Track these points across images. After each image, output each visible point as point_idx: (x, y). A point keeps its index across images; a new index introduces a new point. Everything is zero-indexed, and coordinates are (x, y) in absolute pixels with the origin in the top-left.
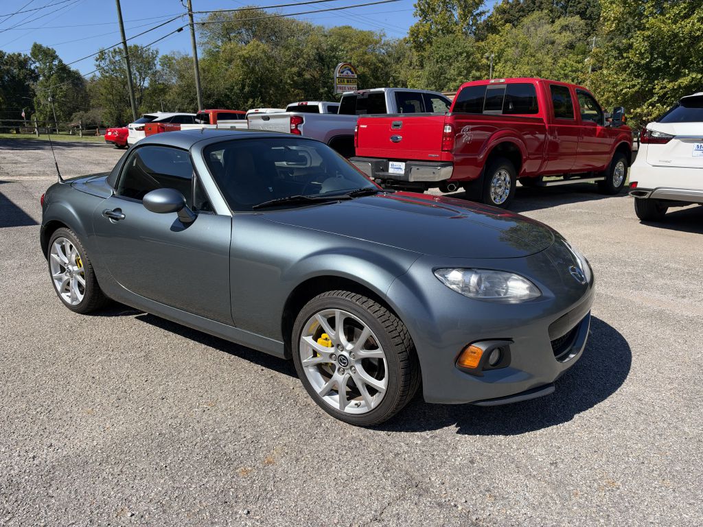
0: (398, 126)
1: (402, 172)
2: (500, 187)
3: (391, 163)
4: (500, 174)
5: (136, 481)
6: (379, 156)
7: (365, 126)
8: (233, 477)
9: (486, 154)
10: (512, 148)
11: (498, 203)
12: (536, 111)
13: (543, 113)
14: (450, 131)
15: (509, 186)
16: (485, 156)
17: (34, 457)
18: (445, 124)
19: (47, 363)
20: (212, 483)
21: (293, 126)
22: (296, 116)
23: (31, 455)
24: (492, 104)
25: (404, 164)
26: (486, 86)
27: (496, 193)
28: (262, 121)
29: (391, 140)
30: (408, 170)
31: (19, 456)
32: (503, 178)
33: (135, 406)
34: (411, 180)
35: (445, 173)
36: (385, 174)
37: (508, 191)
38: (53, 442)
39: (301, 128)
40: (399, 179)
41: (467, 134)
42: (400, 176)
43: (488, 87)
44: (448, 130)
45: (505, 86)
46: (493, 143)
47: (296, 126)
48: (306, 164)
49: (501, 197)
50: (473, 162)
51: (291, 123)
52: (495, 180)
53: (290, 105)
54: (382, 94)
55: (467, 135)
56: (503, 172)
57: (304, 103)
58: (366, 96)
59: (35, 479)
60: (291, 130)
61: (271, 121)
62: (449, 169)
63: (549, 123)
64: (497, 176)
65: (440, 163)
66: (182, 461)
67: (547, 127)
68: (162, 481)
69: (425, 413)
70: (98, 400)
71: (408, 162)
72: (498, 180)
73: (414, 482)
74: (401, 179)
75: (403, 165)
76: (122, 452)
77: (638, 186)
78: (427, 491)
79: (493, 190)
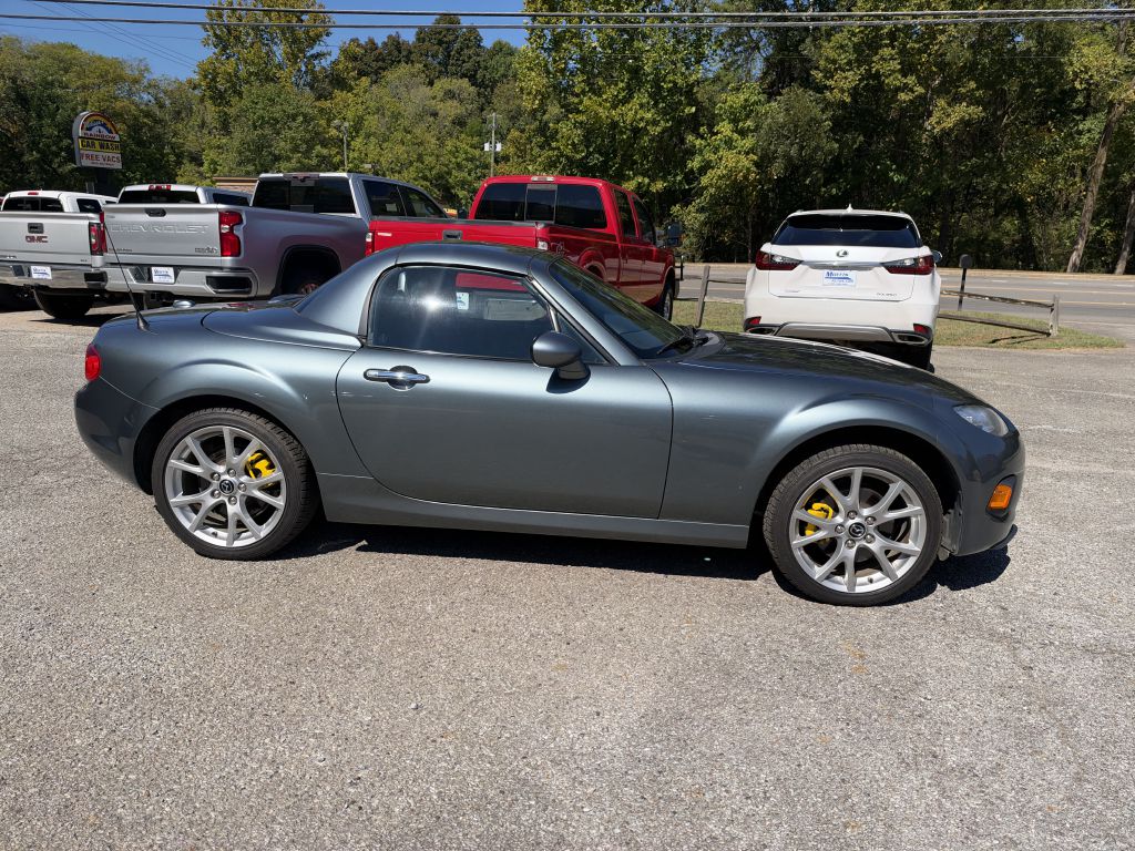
0: (455, 237)
7: (387, 235)
12: (604, 225)
13: (613, 226)
14: (546, 249)
18: (537, 239)
21: (225, 229)
22: (230, 212)
24: (535, 212)
25: (466, 294)
26: (526, 185)
39: (239, 232)
44: (543, 246)
45: (555, 187)
47: (231, 229)
51: (221, 222)
53: (128, 189)
57: (165, 187)
63: (621, 241)
67: (620, 248)
71: (476, 292)
77: (762, 322)
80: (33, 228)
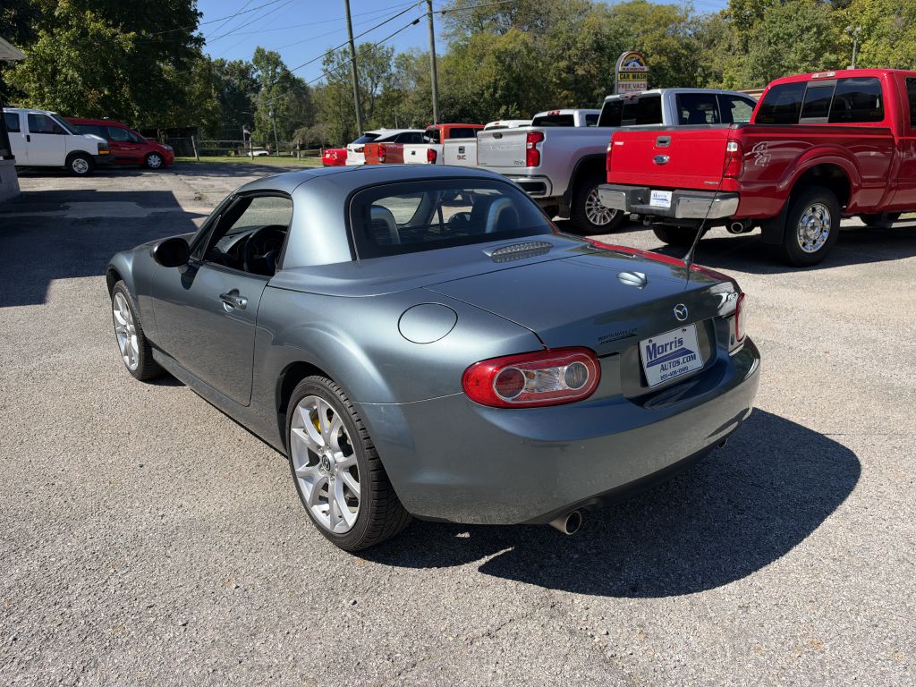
0: (665, 142)
1: (668, 205)
2: (813, 227)
3: (653, 192)
4: (814, 210)
5: (250, 554)
6: (637, 182)
7: (621, 143)
8: (349, 564)
9: (793, 180)
10: (836, 173)
11: (809, 251)
12: (880, 117)
13: (891, 120)
14: (736, 150)
15: (828, 226)
16: (790, 184)
17: (162, 516)
18: (729, 141)
19: (199, 421)
20: (325, 566)
21: (530, 146)
22: (535, 133)
23: (161, 513)
24: (812, 110)
25: (670, 193)
26: (805, 83)
27: (806, 237)
28: (493, 140)
29: (654, 161)
30: (675, 200)
31: (150, 512)
32: (818, 215)
33: (272, 475)
34: (679, 215)
35: (728, 207)
36: (644, 207)
37: (826, 235)
38: (184, 503)
39: (540, 147)
40: (662, 214)
41: (762, 154)
42: (663, 211)
43: (809, 85)
44: (733, 147)
45: (834, 82)
46: (806, 164)
47: (534, 145)
48: (544, 193)
49: (815, 242)
50: (771, 192)
51: (528, 141)
52: (806, 219)
53: (537, 116)
54: (658, 97)
55: (763, 157)
56: (819, 207)
57: (556, 112)
58: (636, 101)
59: (158, 537)
60: (528, 150)
61: (504, 139)
62: (734, 202)
63: (900, 134)
64: (809, 212)
65: (719, 194)
66: (302, 539)
67: (896, 141)
68: (276, 557)
69: (597, 523)
70: (238, 465)
71: (676, 192)
72: (810, 218)
73: (550, 601)
74: (665, 215)
75: (668, 195)
76: (246, 522)
78: (563, 614)
79: (802, 232)
80: (461, 150)
